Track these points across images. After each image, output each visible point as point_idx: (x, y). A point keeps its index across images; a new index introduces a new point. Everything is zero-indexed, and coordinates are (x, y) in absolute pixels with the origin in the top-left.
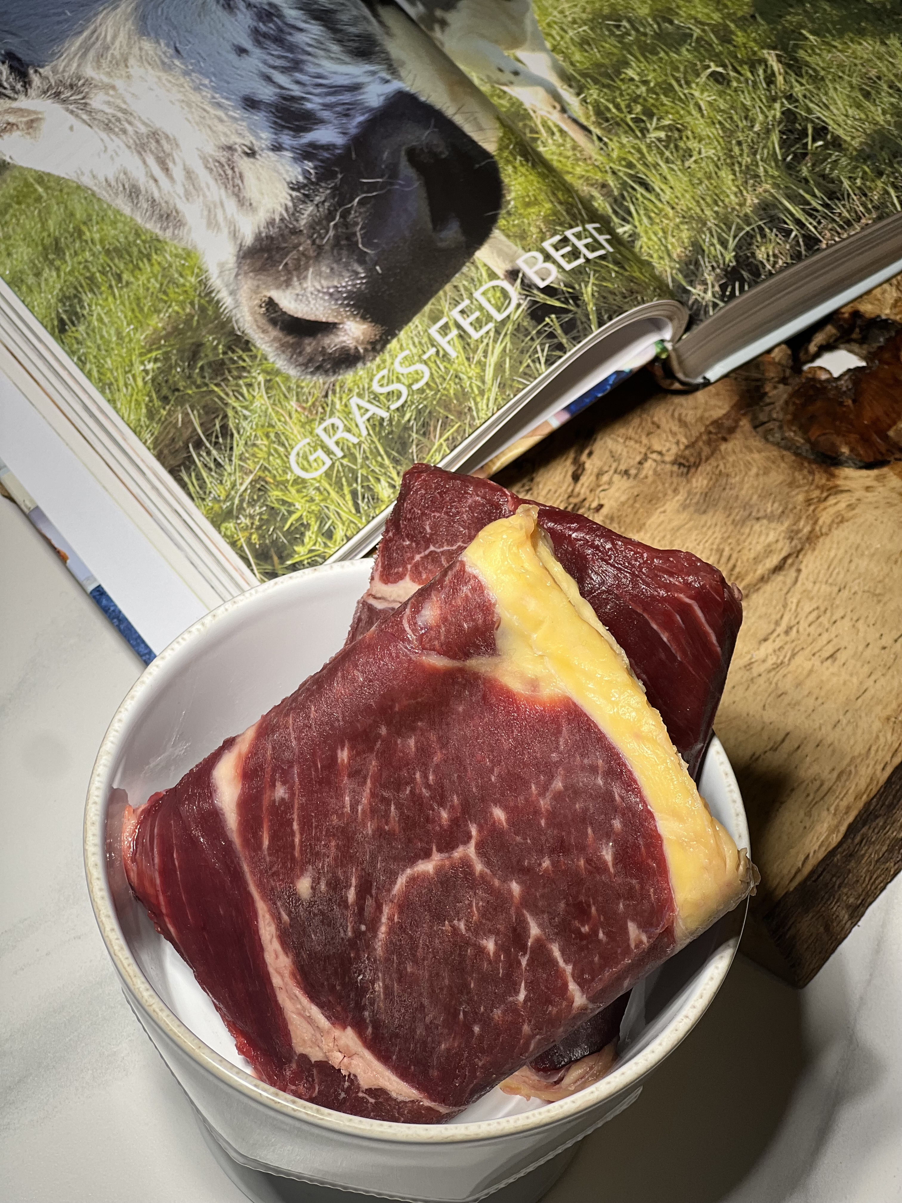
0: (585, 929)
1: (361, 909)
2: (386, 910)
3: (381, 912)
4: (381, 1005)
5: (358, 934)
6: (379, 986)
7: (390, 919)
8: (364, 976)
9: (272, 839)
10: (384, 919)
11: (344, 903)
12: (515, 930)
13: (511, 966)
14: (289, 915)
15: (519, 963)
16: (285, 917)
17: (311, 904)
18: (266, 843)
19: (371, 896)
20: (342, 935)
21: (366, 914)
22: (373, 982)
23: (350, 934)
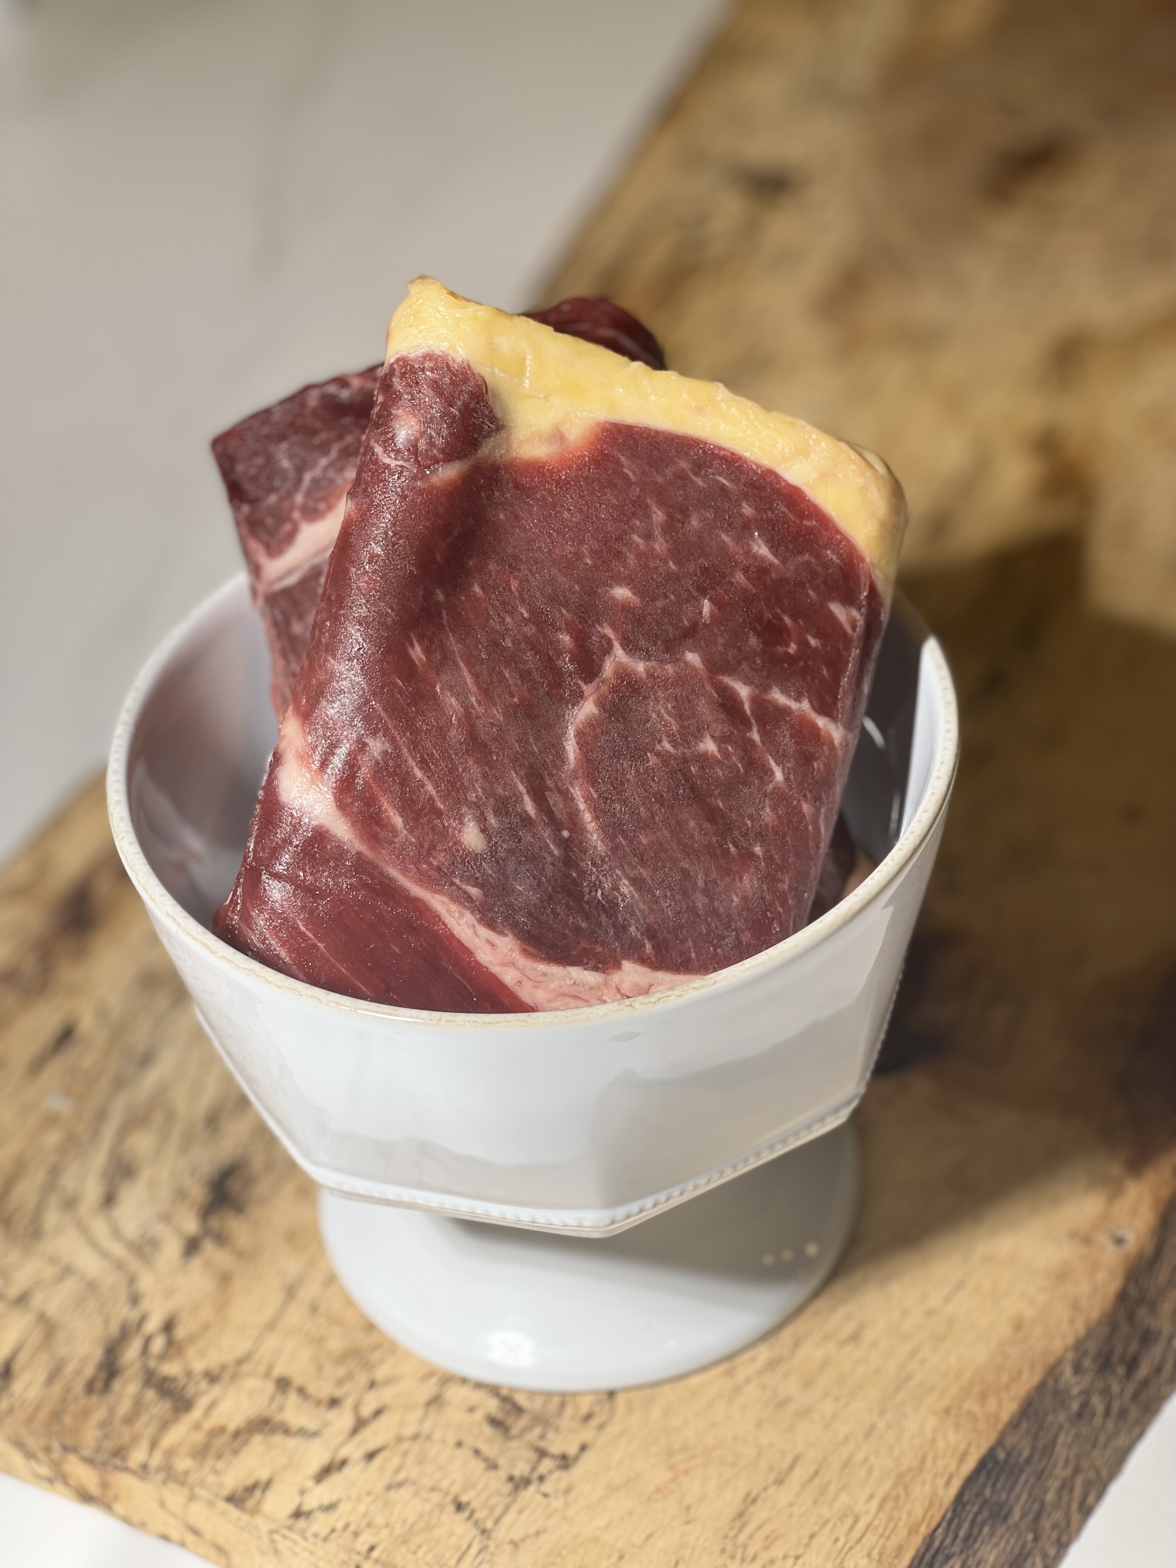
0: (793, 648)
1: (550, 813)
2: (577, 792)
3: (572, 799)
4: (642, 906)
5: (566, 845)
6: (626, 887)
7: (588, 799)
8: (603, 889)
9: (402, 811)
10: (582, 806)
11: (526, 821)
12: (723, 706)
13: (746, 751)
14: (476, 885)
15: (752, 742)
16: (474, 891)
17: (493, 850)
18: (398, 821)
19: (550, 790)
20: (549, 859)
21: (558, 816)
22: (616, 888)
23: (556, 852)
